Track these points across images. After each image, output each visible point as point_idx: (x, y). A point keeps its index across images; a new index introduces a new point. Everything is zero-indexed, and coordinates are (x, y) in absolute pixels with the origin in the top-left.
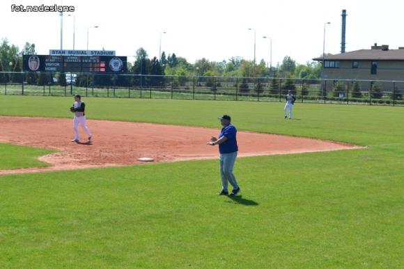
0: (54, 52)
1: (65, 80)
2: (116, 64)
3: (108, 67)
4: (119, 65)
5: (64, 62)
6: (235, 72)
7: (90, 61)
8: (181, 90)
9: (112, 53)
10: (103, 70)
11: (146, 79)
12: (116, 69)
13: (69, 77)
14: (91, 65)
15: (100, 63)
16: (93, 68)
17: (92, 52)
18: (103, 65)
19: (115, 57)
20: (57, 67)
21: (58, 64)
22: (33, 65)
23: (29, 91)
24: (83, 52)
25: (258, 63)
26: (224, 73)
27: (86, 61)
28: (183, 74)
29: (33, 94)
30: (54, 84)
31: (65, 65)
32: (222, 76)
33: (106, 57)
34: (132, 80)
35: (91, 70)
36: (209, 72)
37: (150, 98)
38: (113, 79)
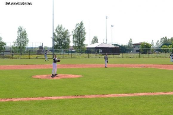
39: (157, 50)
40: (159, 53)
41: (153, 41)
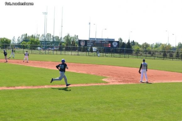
0: (91, 39)
1: (92, 50)
2: (115, 44)
3: (112, 45)
5: (94, 43)
6: (158, 48)
8: (139, 55)
9: (113, 39)
10: (110, 46)
11: (125, 50)
12: (115, 46)
13: (94, 49)
14: (105, 44)
17: (106, 39)
18: (110, 44)
19: (114, 41)
21: (92, 44)
22: (82, 44)
23: (80, 54)
24: (102, 39)
25: (168, 45)
26: (154, 49)
27: (103, 43)
28: (138, 48)
29: (82, 55)
30: (88, 51)
31: (95, 44)
32: (153, 50)
33: (111, 41)
34: (119, 51)
35: (105, 46)
36: (148, 48)
37: (128, 58)
38: (111, 50)
39: (17, 46)
40: (18, 49)
41: (14, 37)
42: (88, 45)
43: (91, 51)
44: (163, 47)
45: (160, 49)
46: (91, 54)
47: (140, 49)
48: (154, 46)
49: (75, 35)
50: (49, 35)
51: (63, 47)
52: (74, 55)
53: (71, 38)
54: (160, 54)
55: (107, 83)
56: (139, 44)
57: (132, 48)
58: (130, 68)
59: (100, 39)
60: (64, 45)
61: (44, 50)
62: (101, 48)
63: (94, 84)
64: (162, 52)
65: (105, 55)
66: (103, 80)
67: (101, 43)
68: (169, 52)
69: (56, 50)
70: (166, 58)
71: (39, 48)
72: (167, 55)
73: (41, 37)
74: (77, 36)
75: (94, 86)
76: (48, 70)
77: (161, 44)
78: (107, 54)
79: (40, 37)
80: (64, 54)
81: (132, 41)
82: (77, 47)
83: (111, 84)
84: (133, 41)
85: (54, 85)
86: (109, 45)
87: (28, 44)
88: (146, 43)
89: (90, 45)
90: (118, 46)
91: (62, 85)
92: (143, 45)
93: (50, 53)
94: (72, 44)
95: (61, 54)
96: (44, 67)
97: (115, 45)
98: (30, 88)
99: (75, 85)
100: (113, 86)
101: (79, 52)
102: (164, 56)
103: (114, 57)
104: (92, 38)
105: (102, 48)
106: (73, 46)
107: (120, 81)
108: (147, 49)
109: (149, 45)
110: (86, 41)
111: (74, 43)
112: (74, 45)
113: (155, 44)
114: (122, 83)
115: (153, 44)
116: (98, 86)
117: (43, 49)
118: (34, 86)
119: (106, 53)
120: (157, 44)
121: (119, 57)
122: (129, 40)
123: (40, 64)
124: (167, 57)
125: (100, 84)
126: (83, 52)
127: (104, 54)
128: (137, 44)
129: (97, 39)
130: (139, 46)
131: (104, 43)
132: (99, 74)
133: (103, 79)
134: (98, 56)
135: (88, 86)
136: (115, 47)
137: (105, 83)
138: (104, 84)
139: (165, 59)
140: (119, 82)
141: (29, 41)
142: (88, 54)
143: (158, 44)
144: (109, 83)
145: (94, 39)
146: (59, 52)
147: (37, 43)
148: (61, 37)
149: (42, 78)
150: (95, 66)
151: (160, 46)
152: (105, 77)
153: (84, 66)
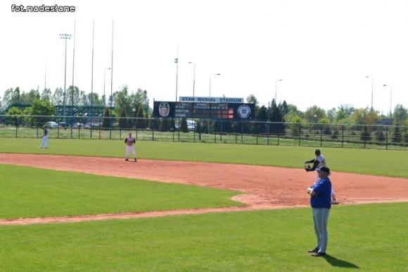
0: (183, 98)
1: (187, 126)
2: (244, 111)
3: (236, 115)
4: (248, 112)
5: (193, 109)
6: (346, 120)
7: (218, 108)
8: (302, 137)
9: (240, 100)
10: (231, 117)
11: (266, 126)
12: (244, 116)
13: (191, 123)
14: (219, 112)
15: (228, 110)
16: (222, 114)
17: (221, 99)
18: (231, 112)
19: (243, 104)
20: (186, 113)
21: (187, 111)
22: (164, 112)
23: (156, 137)
24: (212, 99)
25: (369, 110)
26: (335, 121)
27: (215, 108)
28: (298, 121)
29: (162, 140)
30: (175, 130)
31: (194, 112)
33: (235, 105)
34: (252, 127)
35: (219, 117)
36: (323, 120)
37: (278, 144)
38: (233, 126)
42: (176, 115)
43: (184, 128)
44: (360, 116)
45: (352, 121)
46: (185, 137)
47: (304, 122)
48: (335, 115)
49: (140, 90)
50: (74, 90)
51: (114, 120)
52: (144, 140)
53: (133, 96)
54: (354, 134)
55: (245, 206)
56: (299, 109)
57: (284, 121)
58: (289, 170)
59: (207, 99)
60: (114, 116)
61: (66, 129)
62: (208, 120)
63: (215, 210)
64: (358, 128)
65: (221, 140)
66: (233, 198)
67: (211, 109)
68: (375, 129)
69: (98, 128)
70: (371, 143)
71: (53, 123)
72: (371, 136)
73: (54, 95)
74: (145, 92)
75: (217, 213)
76: (91, 176)
77: (352, 109)
78: (223, 137)
79: (52, 95)
80: (118, 136)
81: (282, 103)
82: (147, 120)
83: (255, 207)
84: (285, 102)
85: (120, 213)
86: (229, 114)
87: (27, 113)
88: (315, 108)
89: (182, 115)
90: (252, 115)
91: (137, 213)
92: (308, 112)
93: (83, 135)
94: (136, 112)
95: (111, 138)
96: (81, 171)
97: (244, 113)
98: (63, 220)
99: (170, 213)
100: (261, 213)
101: (155, 132)
102: (363, 138)
103: (242, 142)
104: (187, 98)
105: (211, 123)
106: (139, 117)
107: (273, 200)
108: (321, 121)
109: (323, 111)
110: (172, 105)
111: (139, 109)
112: (141, 115)
113: (338, 110)
114: (280, 207)
115: (334, 109)
116: (226, 214)
117: (63, 125)
118: (71, 216)
119: (221, 134)
120: (342, 109)
121: (255, 142)
122: (273, 101)
123: (67, 162)
124: (372, 141)
125: (228, 210)
126: (164, 133)
127: (218, 136)
128: (295, 109)
129: (199, 99)
130: (298, 114)
131: (217, 110)
132: (220, 184)
133: (232, 196)
134: (203, 142)
135: (201, 215)
136: (244, 119)
137: (240, 207)
138: (238, 210)
139: (368, 146)
140: (272, 203)
141: (29, 106)
142: (177, 137)
143: (344, 108)
144: (249, 206)
145: (193, 99)
146: (105, 134)
147: (48, 110)
148: (103, 94)
149: (85, 196)
150: (203, 165)
151: (349, 114)
152: (236, 193)
153: (177, 165)
